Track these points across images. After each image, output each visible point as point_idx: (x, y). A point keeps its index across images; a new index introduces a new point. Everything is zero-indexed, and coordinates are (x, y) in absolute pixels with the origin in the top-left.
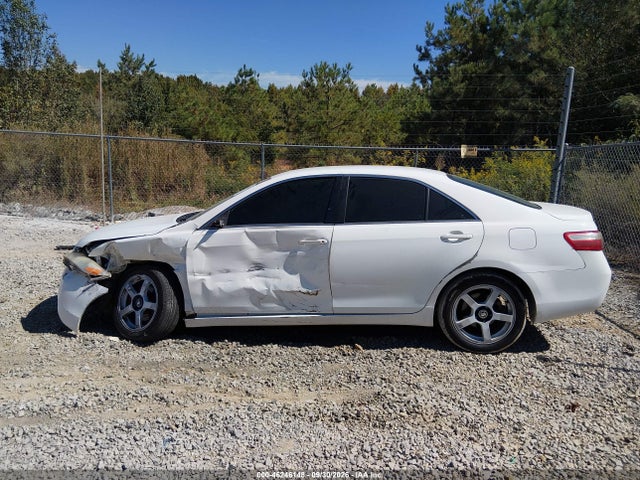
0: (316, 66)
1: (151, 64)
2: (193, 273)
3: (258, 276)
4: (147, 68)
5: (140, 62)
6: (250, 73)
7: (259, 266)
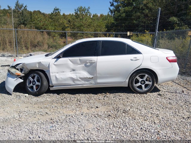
0: (79, 8)
1: (26, 6)
2: (52, 73)
3: (73, 73)
4: (24, 8)
5: (22, 6)
6: (58, 10)
7: (74, 70)
